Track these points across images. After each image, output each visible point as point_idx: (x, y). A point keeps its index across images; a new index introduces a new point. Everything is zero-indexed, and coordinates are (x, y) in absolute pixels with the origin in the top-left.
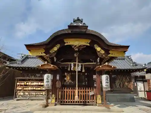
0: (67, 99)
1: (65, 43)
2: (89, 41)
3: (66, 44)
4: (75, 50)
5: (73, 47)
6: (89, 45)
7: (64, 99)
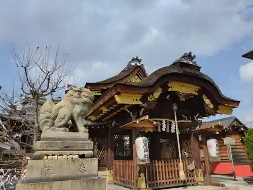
0: (163, 179)
1: (169, 87)
2: (197, 88)
3: (170, 90)
4: (181, 100)
5: (178, 95)
6: (197, 94)
7: (157, 180)
